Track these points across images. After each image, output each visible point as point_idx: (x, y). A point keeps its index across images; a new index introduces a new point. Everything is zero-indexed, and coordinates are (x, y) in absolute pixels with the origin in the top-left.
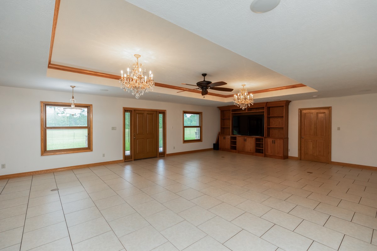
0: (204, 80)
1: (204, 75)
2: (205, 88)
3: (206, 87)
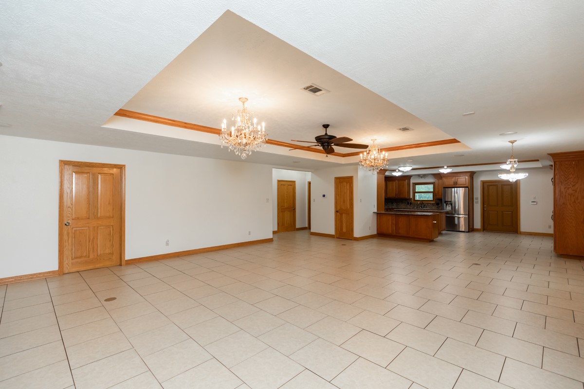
0: (326, 134)
1: (326, 126)
2: (326, 144)
3: (328, 143)
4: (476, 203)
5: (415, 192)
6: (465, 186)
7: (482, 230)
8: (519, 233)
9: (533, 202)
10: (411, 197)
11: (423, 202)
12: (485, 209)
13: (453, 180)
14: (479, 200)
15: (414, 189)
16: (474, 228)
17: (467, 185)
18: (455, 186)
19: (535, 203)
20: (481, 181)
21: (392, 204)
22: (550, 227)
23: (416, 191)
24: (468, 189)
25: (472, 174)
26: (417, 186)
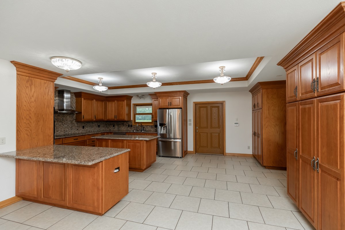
4: (189, 125)
5: (135, 114)
6: (179, 107)
7: (194, 152)
8: (225, 154)
9: (236, 123)
10: (132, 119)
11: (143, 124)
12: (197, 131)
13: (168, 100)
14: (192, 122)
15: (135, 110)
16: (188, 150)
17: (181, 106)
18: (170, 107)
19: (237, 125)
20: (194, 102)
21: (114, 126)
22: (249, 148)
23: (137, 112)
24: (182, 110)
25: (186, 94)
26: (137, 107)
